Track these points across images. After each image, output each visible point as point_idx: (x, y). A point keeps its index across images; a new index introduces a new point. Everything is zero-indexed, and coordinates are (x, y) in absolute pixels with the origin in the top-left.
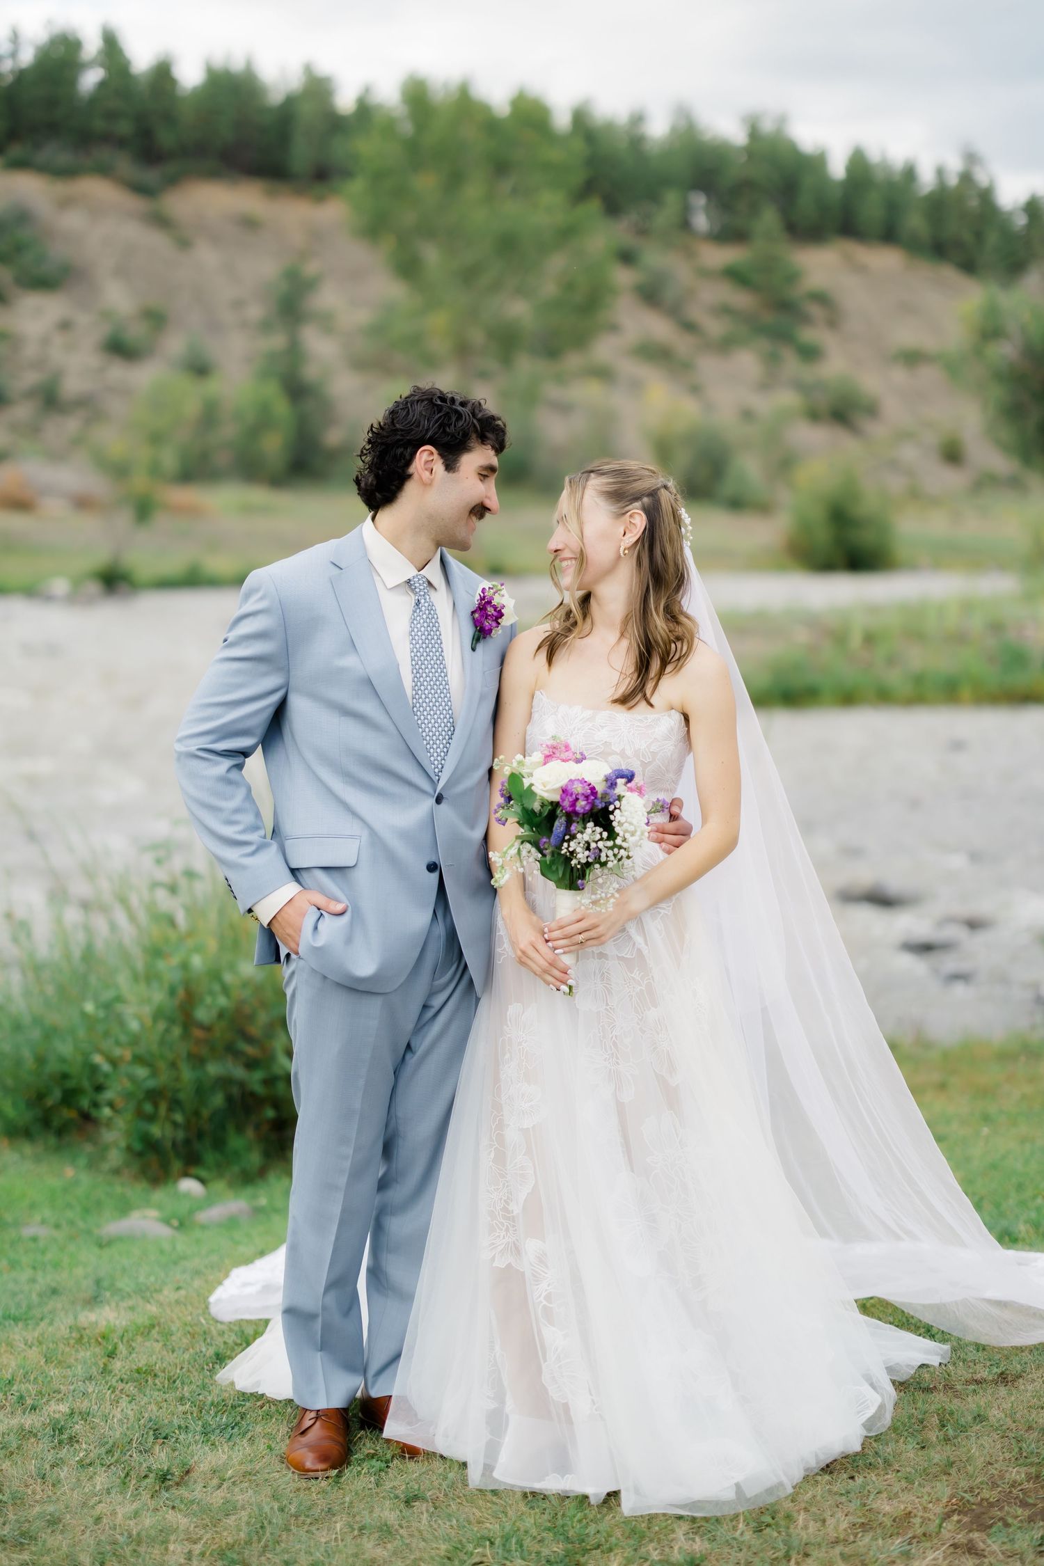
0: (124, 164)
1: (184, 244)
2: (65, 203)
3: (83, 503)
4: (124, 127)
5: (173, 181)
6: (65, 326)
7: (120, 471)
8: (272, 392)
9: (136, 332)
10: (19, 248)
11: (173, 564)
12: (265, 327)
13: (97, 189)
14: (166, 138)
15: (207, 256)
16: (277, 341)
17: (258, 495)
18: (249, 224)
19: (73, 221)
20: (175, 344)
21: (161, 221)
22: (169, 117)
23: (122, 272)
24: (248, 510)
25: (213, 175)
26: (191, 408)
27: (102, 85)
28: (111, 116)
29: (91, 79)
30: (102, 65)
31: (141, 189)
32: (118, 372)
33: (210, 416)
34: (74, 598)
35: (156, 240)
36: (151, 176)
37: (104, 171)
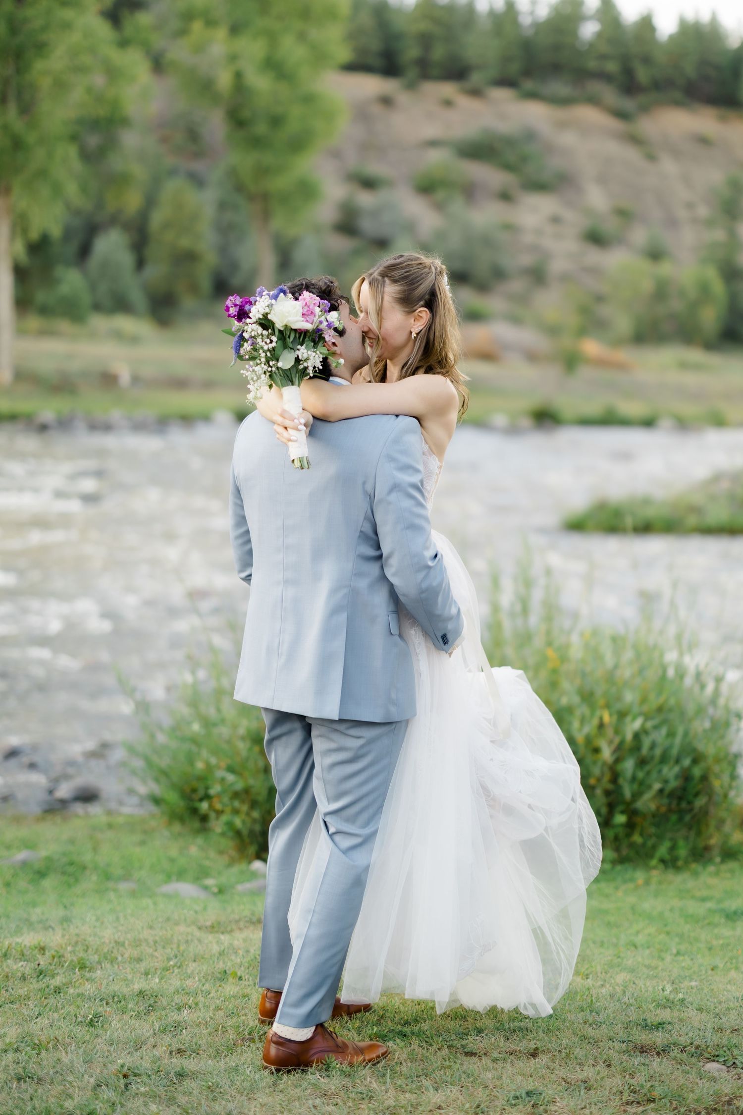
0: (610, 95)
1: (651, 157)
2: (562, 125)
3: (532, 357)
4: (612, 67)
5: (645, 109)
6: (556, 220)
7: (553, 331)
8: (712, 275)
9: (610, 226)
10: (524, 159)
11: (594, 408)
12: (709, 223)
13: (589, 114)
14: (643, 75)
15: (669, 166)
16: (719, 235)
17: (695, 355)
18: (704, 141)
19: (568, 139)
20: (639, 236)
21: (635, 140)
22: (647, 60)
23: (602, 180)
24: (684, 366)
25: (677, 104)
26: (647, 286)
27: (599, 35)
28: (603, 57)
29: (589, 30)
30: (600, 20)
31: (621, 115)
32: (595, 256)
33: (661, 293)
34: (512, 430)
35: (631, 154)
36: (628, 104)
37: (594, 101)
